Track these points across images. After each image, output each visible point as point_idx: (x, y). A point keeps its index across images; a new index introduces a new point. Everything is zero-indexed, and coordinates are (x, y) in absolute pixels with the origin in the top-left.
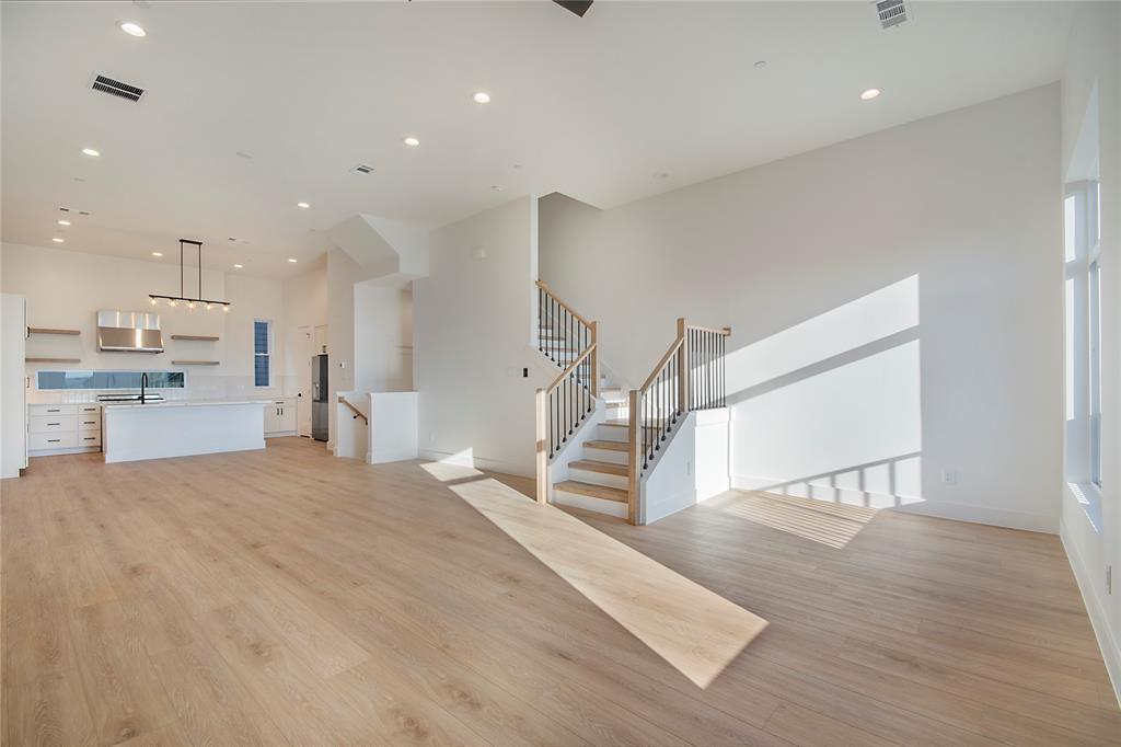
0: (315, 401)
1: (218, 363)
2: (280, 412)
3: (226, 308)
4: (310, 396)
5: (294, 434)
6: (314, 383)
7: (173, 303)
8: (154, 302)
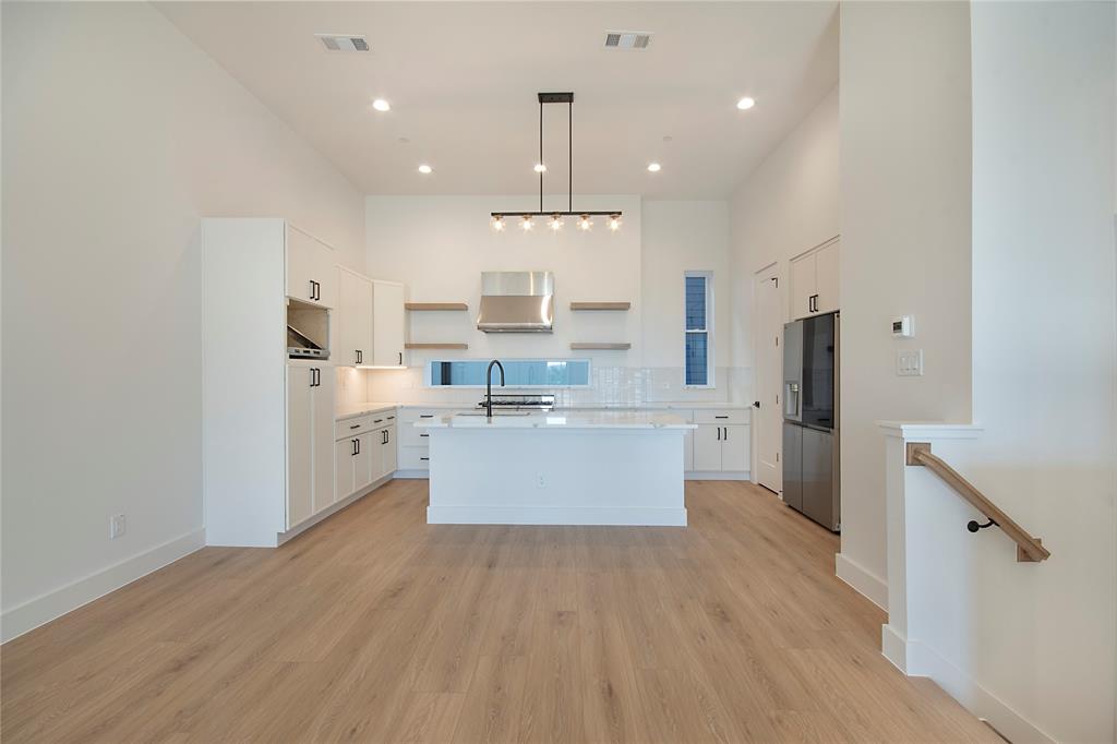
0: (788, 422)
1: (627, 346)
2: (722, 434)
3: (614, 224)
4: (779, 407)
5: (746, 478)
6: (788, 382)
7: (527, 224)
8: (498, 225)
